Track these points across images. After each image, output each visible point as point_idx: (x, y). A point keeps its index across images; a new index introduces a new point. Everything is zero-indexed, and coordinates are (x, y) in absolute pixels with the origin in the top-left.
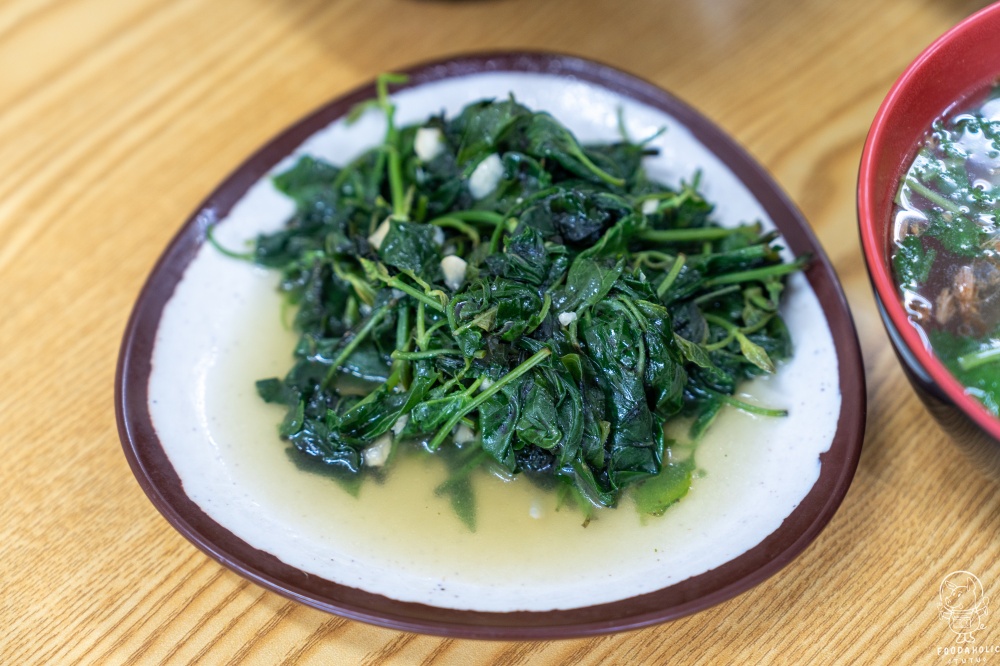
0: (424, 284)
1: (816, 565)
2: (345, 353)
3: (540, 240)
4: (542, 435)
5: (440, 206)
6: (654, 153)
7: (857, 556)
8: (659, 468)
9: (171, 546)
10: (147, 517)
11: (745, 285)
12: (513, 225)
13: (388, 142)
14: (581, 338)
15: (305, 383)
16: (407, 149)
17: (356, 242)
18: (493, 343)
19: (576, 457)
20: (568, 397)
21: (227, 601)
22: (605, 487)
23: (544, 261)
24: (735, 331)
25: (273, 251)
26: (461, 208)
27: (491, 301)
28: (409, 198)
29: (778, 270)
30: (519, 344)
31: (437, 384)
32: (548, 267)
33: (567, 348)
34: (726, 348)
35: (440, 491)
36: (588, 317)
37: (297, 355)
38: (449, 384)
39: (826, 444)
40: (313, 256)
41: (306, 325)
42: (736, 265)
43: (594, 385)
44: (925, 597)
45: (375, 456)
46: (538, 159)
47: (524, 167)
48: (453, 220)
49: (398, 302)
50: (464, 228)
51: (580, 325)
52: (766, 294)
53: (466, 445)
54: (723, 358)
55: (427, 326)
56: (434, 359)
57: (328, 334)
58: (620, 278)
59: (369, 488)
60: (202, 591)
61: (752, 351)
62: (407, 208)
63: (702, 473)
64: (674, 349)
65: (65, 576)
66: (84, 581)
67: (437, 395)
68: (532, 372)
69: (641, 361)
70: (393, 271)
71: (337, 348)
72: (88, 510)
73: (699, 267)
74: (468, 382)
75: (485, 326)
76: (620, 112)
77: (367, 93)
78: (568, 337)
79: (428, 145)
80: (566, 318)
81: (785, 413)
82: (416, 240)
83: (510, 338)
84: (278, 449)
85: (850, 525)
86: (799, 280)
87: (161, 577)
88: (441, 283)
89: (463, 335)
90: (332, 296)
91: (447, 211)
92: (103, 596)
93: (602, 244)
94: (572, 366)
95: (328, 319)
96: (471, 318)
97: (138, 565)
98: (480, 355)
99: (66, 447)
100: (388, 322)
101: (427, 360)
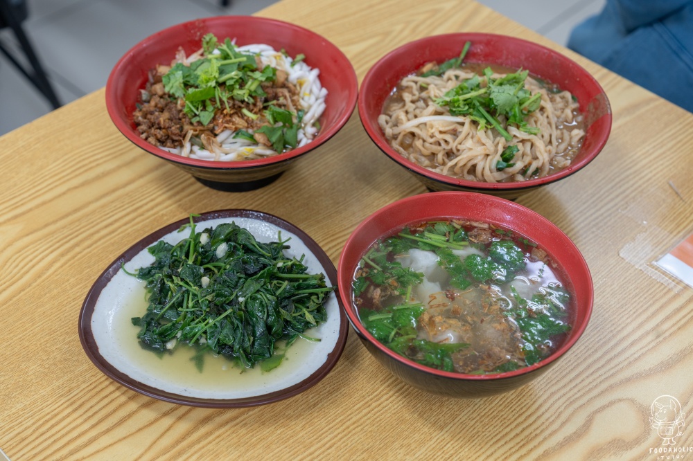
0: (192, 284)
1: (325, 395)
2: (165, 310)
3: (235, 272)
4: (227, 339)
5: (206, 261)
6: (288, 247)
7: (341, 393)
8: (271, 355)
9: (93, 374)
10: (86, 363)
11: (311, 294)
12: (228, 267)
13: (190, 238)
14: (246, 307)
15: (149, 319)
16: (197, 241)
17: (173, 271)
18: (212, 305)
19: (239, 348)
20: (238, 327)
21: (111, 393)
22: (249, 360)
23: (237, 280)
24: (305, 310)
25: (145, 274)
26: (213, 262)
27: (213, 291)
28: (194, 256)
29: (324, 290)
30: (222, 306)
31: (193, 320)
32: (237, 282)
33: (240, 310)
34: (301, 315)
35: (192, 359)
36: (249, 300)
37: (148, 310)
38: (197, 320)
39: (330, 351)
40: (158, 276)
41: (153, 300)
42: (308, 287)
43: (249, 324)
44: (362, 408)
45: (170, 346)
46: (240, 245)
47: (235, 247)
48: (209, 266)
49: (184, 292)
50: (213, 268)
51: (246, 303)
52: (318, 298)
53: (203, 344)
54: (299, 319)
55: (193, 300)
56: (193, 311)
57: (160, 303)
58: (262, 286)
59: (166, 357)
60: (102, 389)
61: (309, 317)
62: (193, 260)
63: (287, 359)
64: (278, 313)
65: (54, 381)
66: (61, 383)
67: (193, 324)
68: (226, 317)
69: (265, 316)
70: (182, 280)
71: (162, 308)
72: (66, 360)
73: (294, 287)
74: (204, 320)
75: (210, 299)
76: (280, 232)
77: (186, 221)
78: (241, 306)
79: (204, 239)
80: (241, 299)
81: (320, 340)
82: (192, 270)
83: (218, 304)
84: (136, 342)
85: (341, 382)
86: (333, 295)
87: (89, 384)
88: (201, 286)
89: (202, 302)
90: (164, 290)
91: (208, 263)
92: (67, 389)
93: (258, 276)
94: (241, 316)
95: (161, 298)
96: (206, 296)
97: (81, 379)
98: (208, 310)
99: (62, 338)
100: (180, 299)
101: (191, 312)
